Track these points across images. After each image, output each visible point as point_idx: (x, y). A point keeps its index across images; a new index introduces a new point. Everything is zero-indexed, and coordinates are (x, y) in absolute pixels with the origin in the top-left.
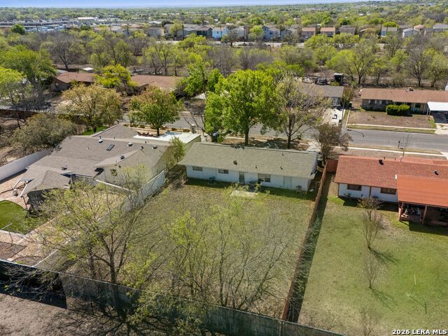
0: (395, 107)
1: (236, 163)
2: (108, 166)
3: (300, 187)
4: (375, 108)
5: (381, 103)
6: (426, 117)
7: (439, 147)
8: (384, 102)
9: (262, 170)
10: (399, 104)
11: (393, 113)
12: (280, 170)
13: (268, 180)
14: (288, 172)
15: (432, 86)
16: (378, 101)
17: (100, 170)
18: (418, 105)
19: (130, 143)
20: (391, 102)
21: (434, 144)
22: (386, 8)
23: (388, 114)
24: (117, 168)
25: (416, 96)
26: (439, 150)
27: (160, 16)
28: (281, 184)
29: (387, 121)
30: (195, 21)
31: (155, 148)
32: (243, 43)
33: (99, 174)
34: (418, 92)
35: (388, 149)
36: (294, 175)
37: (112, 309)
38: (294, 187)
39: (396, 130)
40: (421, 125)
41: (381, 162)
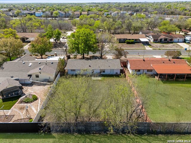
0: (129, 41)
1: (90, 66)
2: (33, 74)
3: (117, 73)
4: (121, 42)
5: (123, 40)
6: (140, 44)
7: (151, 54)
8: (124, 39)
9: (102, 68)
10: (129, 40)
11: (128, 43)
12: (109, 67)
13: (104, 72)
14: (112, 68)
15: (134, 33)
16: (122, 39)
17: (30, 76)
18: (136, 40)
19: (39, 63)
20: (127, 39)
21: (148, 53)
22: (99, 5)
23: (127, 43)
24: (39, 74)
25: (135, 37)
26: (152, 55)
27: (3, 7)
28: (109, 73)
29: (128, 46)
30: (24, 9)
31: (52, 63)
32: (51, 18)
33: (30, 78)
34: (134, 35)
35: (135, 56)
36: (115, 68)
37: (77, 134)
38: (114, 73)
39: (133, 49)
40: (140, 47)
41: (144, 60)
